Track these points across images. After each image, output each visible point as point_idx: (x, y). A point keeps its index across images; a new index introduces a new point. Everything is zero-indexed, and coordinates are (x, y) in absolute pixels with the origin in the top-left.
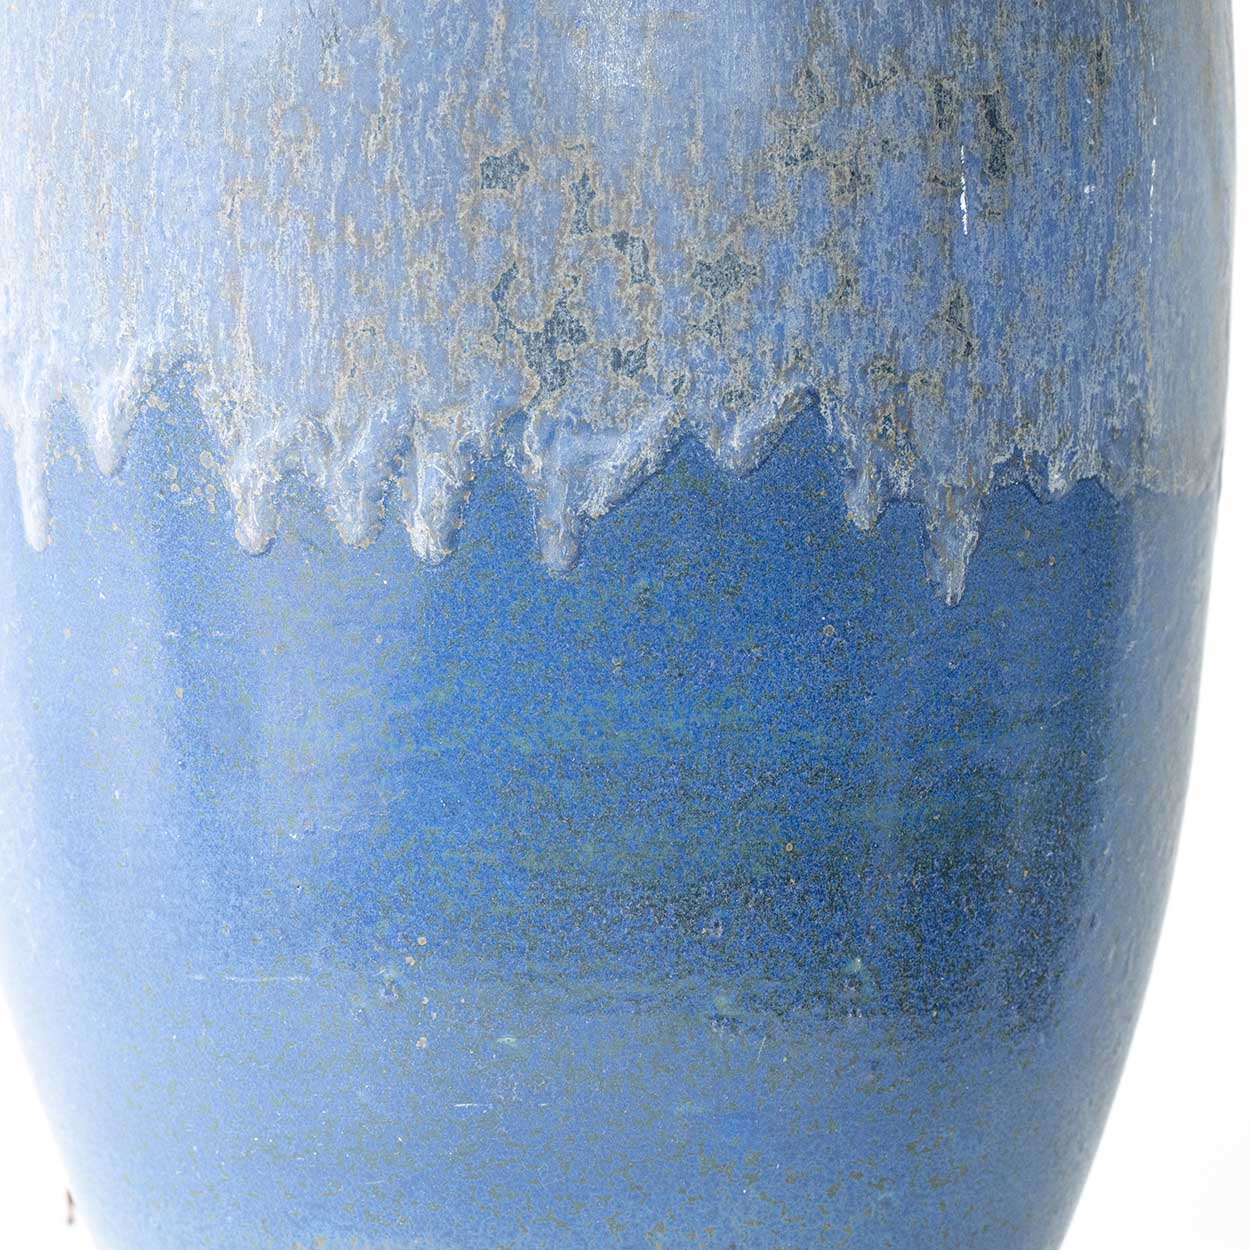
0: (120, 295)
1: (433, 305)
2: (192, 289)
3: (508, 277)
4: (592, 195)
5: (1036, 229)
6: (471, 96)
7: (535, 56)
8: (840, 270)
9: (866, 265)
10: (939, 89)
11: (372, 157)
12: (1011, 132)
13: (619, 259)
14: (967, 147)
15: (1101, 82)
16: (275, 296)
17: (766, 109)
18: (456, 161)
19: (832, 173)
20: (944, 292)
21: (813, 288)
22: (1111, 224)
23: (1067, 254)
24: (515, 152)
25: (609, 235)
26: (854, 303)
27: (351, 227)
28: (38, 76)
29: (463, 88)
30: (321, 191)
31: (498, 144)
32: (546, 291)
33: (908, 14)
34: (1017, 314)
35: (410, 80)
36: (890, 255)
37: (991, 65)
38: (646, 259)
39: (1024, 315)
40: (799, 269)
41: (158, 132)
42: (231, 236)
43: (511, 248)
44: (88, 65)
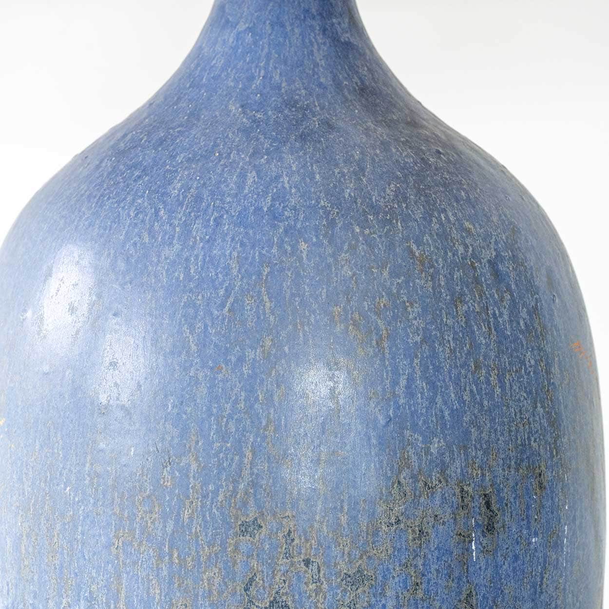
0: (63, 587)
1: (215, 593)
2: (98, 584)
3: (252, 580)
4: (293, 540)
5: (509, 559)
6: (235, 492)
7: (266, 472)
8: (413, 578)
9: (426, 576)
10: (462, 490)
11: (186, 521)
12: (497, 512)
13: (306, 572)
14: (475, 519)
15: (541, 488)
16: (138, 588)
17: (378, 500)
18: (227, 523)
19: (410, 531)
20: (464, 589)
21: (400, 587)
22: (545, 557)
23: (524, 571)
24: (256, 519)
25: (301, 560)
26: (420, 594)
27: (176, 555)
28: (24, 479)
29: (231, 488)
30: (161, 537)
31: (248, 515)
32: (270, 587)
33: (447, 454)
34: (499, 600)
35: (205, 484)
36: (437, 571)
37: (487, 478)
38: (319, 571)
39: (503, 600)
40: (393, 577)
41: (82, 508)
42: (118, 558)
43: (254, 566)
44: (49, 475)
